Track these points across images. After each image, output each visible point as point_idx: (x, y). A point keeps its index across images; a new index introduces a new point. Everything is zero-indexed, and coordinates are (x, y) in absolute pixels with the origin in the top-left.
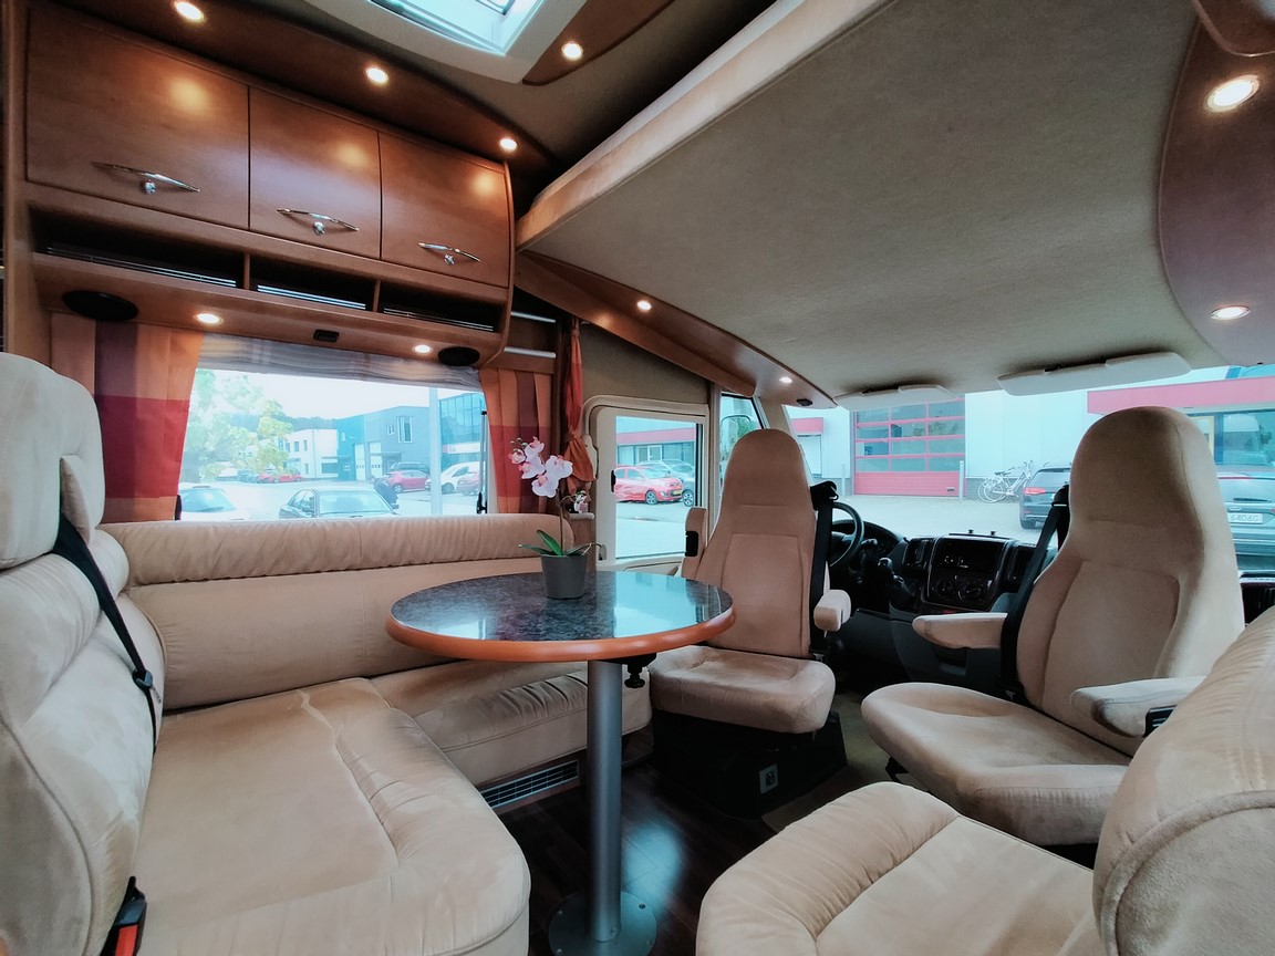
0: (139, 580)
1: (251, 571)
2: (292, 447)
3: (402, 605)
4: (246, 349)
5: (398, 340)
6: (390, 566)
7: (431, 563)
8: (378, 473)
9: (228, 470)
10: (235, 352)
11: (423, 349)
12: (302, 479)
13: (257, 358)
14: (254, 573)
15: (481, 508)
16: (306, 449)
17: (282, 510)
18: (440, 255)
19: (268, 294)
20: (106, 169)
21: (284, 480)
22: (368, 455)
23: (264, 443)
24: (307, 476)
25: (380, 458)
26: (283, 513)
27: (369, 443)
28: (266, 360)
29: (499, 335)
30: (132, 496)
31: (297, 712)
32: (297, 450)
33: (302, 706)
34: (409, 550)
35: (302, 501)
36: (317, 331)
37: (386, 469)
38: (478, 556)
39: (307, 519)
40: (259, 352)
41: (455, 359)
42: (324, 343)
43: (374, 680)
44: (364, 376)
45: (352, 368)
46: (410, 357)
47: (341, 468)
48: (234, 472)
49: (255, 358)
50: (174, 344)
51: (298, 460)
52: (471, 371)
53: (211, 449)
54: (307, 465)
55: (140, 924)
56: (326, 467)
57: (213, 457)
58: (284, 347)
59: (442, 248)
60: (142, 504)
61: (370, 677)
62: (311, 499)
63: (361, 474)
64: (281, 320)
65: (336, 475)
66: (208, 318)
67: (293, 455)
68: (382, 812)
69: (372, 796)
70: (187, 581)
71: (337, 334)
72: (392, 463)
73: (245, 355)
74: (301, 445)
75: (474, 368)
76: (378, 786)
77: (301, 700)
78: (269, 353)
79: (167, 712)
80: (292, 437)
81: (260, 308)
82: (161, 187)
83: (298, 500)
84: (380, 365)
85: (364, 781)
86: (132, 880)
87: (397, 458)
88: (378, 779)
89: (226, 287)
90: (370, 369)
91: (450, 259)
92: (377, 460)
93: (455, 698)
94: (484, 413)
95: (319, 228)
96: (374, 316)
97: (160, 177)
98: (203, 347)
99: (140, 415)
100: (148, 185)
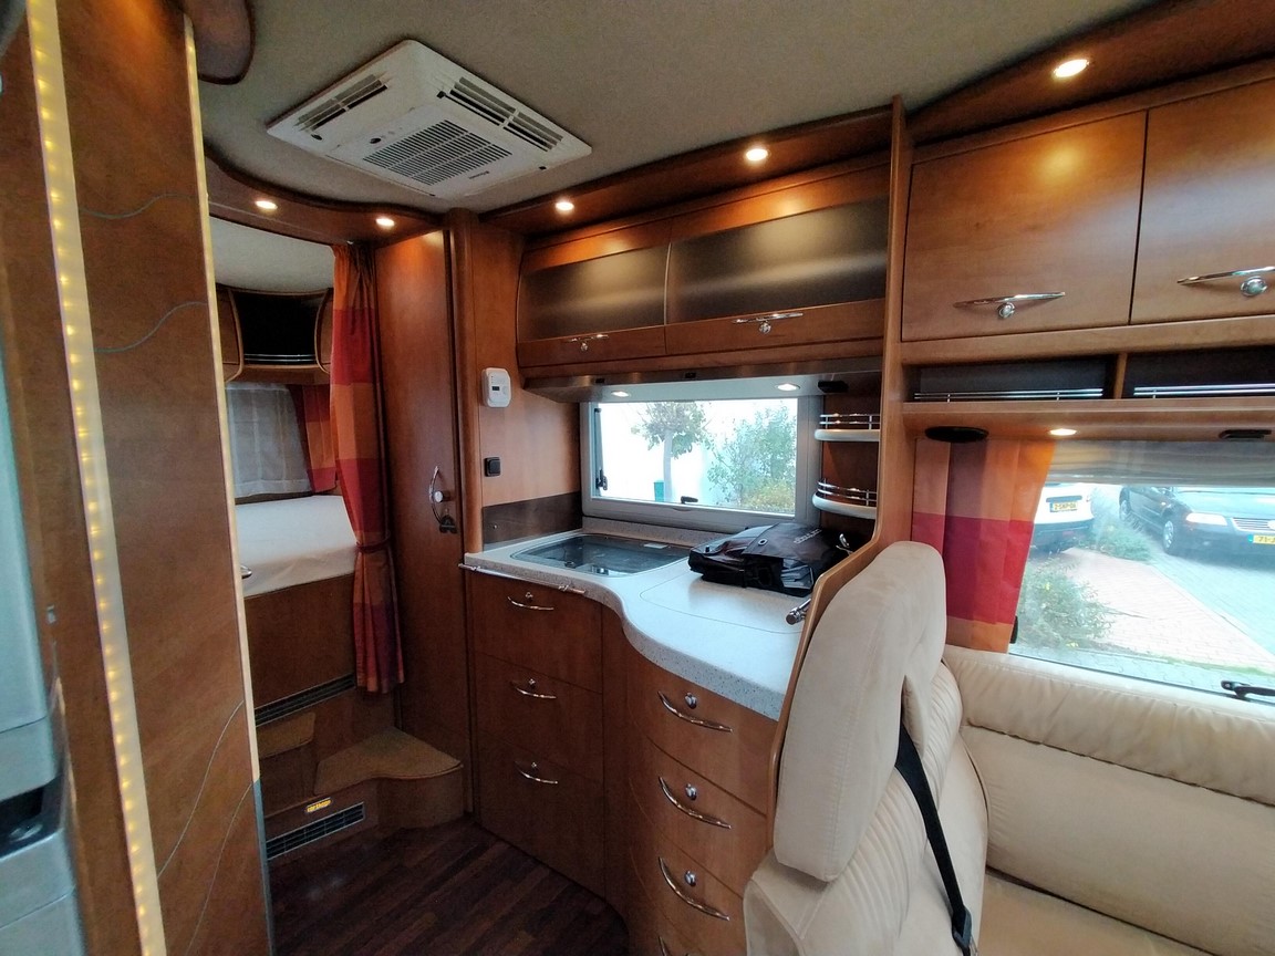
0: (972, 720)
13: (1124, 467)
20: (967, 307)
30: (972, 618)
50: (1022, 457)
60: (979, 628)
66: (1062, 431)
70: (1017, 737)
73: (1107, 466)
82: (1020, 306)
89: (1089, 400)
95: (1255, 288)
97: (1018, 297)
98: (1054, 459)
99: (984, 536)
100: (1007, 309)
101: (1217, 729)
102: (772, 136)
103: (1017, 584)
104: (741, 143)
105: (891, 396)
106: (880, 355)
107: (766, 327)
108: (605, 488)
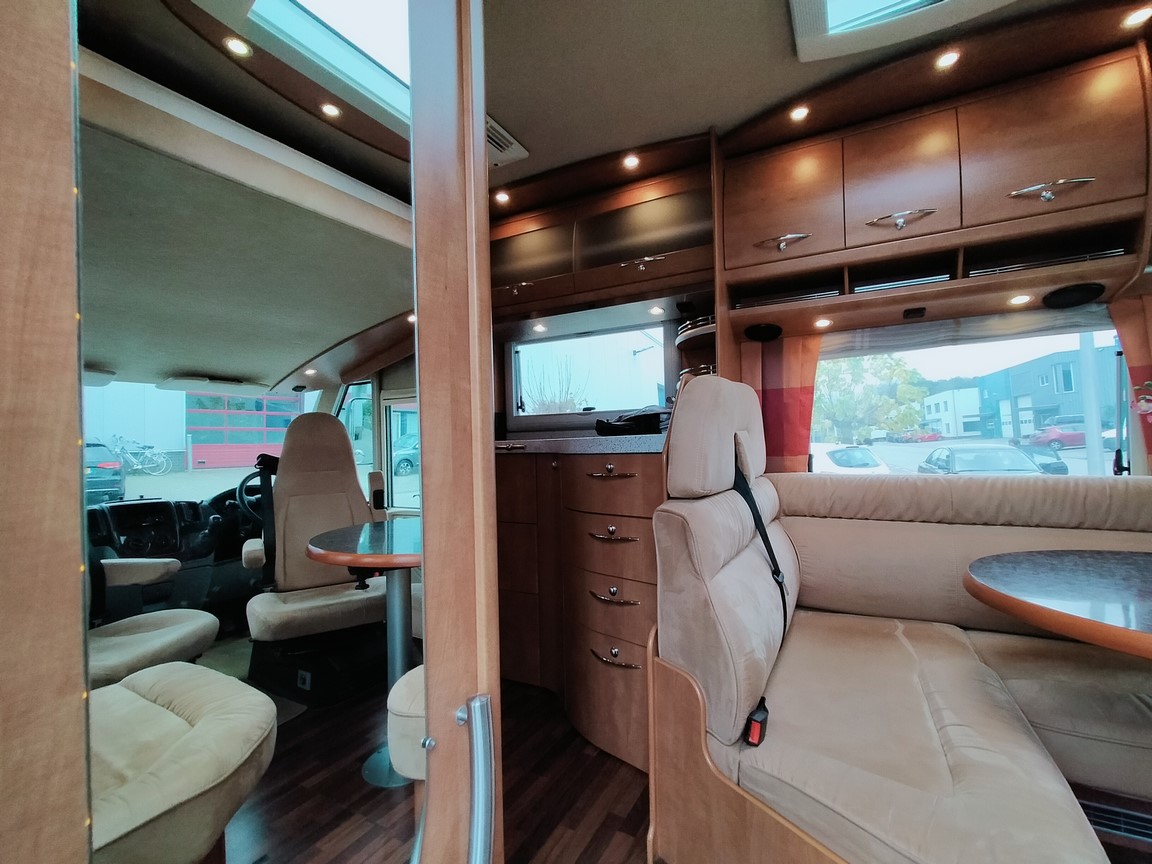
0: (785, 513)
1: (858, 513)
2: (933, 408)
3: (983, 563)
4: (850, 339)
5: (990, 298)
6: (986, 524)
7: (1037, 526)
8: (1028, 429)
9: (876, 433)
10: (844, 343)
11: (1020, 299)
12: (943, 438)
13: (860, 344)
14: (859, 516)
15: (1119, 468)
16: (946, 410)
17: (921, 467)
18: (1036, 196)
19: (865, 292)
20: (760, 245)
21: (923, 440)
22: (1015, 411)
23: (903, 408)
24: (948, 436)
25: (1031, 412)
26: (921, 469)
27: (1016, 398)
28: (866, 344)
29: (1134, 256)
30: (783, 455)
31: (890, 636)
32: (938, 410)
33: (896, 633)
34: (1007, 510)
35: (938, 459)
36: (906, 311)
37: (1038, 424)
38: (1108, 525)
39: (941, 474)
40: (860, 339)
41: (1064, 302)
42: (913, 320)
43: (968, 632)
44: (955, 341)
45: (942, 336)
46: (1005, 311)
47: (984, 425)
48: (882, 434)
49: (858, 345)
51: (939, 420)
52: (1094, 308)
53: (861, 416)
54: (948, 425)
55: (763, 724)
56: (968, 426)
57: (861, 422)
58: (880, 331)
59: (1039, 186)
60: (789, 460)
61: (965, 628)
62: (948, 457)
63: (1008, 431)
64: (873, 310)
65: (979, 433)
66: (822, 323)
67: (933, 416)
68: (947, 745)
69: (941, 728)
70: (813, 516)
71: (924, 309)
72: (1045, 418)
73: (851, 344)
74: (942, 406)
75: (1100, 303)
76: (947, 722)
77: (896, 627)
78: (868, 339)
79: (799, 606)
80: (930, 401)
81: (858, 305)
82: (790, 243)
83: (935, 458)
84: (972, 326)
85: (936, 712)
86: (763, 700)
87: (1055, 411)
88: (948, 716)
89: (832, 298)
90: (961, 333)
91: (1048, 194)
92: (1028, 416)
93: (1062, 678)
94: (1120, 354)
95: (901, 224)
96: (960, 283)
97: (789, 236)
98: (821, 346)
99: (786, 399)
100: (782, 245)
101: (919, 484)
102: (639, 150)
103: (809, 429)
104: (621, 154)
105: (721, 309)
106: (712, 281)
107: (642, 267)
108: (523, 410)
